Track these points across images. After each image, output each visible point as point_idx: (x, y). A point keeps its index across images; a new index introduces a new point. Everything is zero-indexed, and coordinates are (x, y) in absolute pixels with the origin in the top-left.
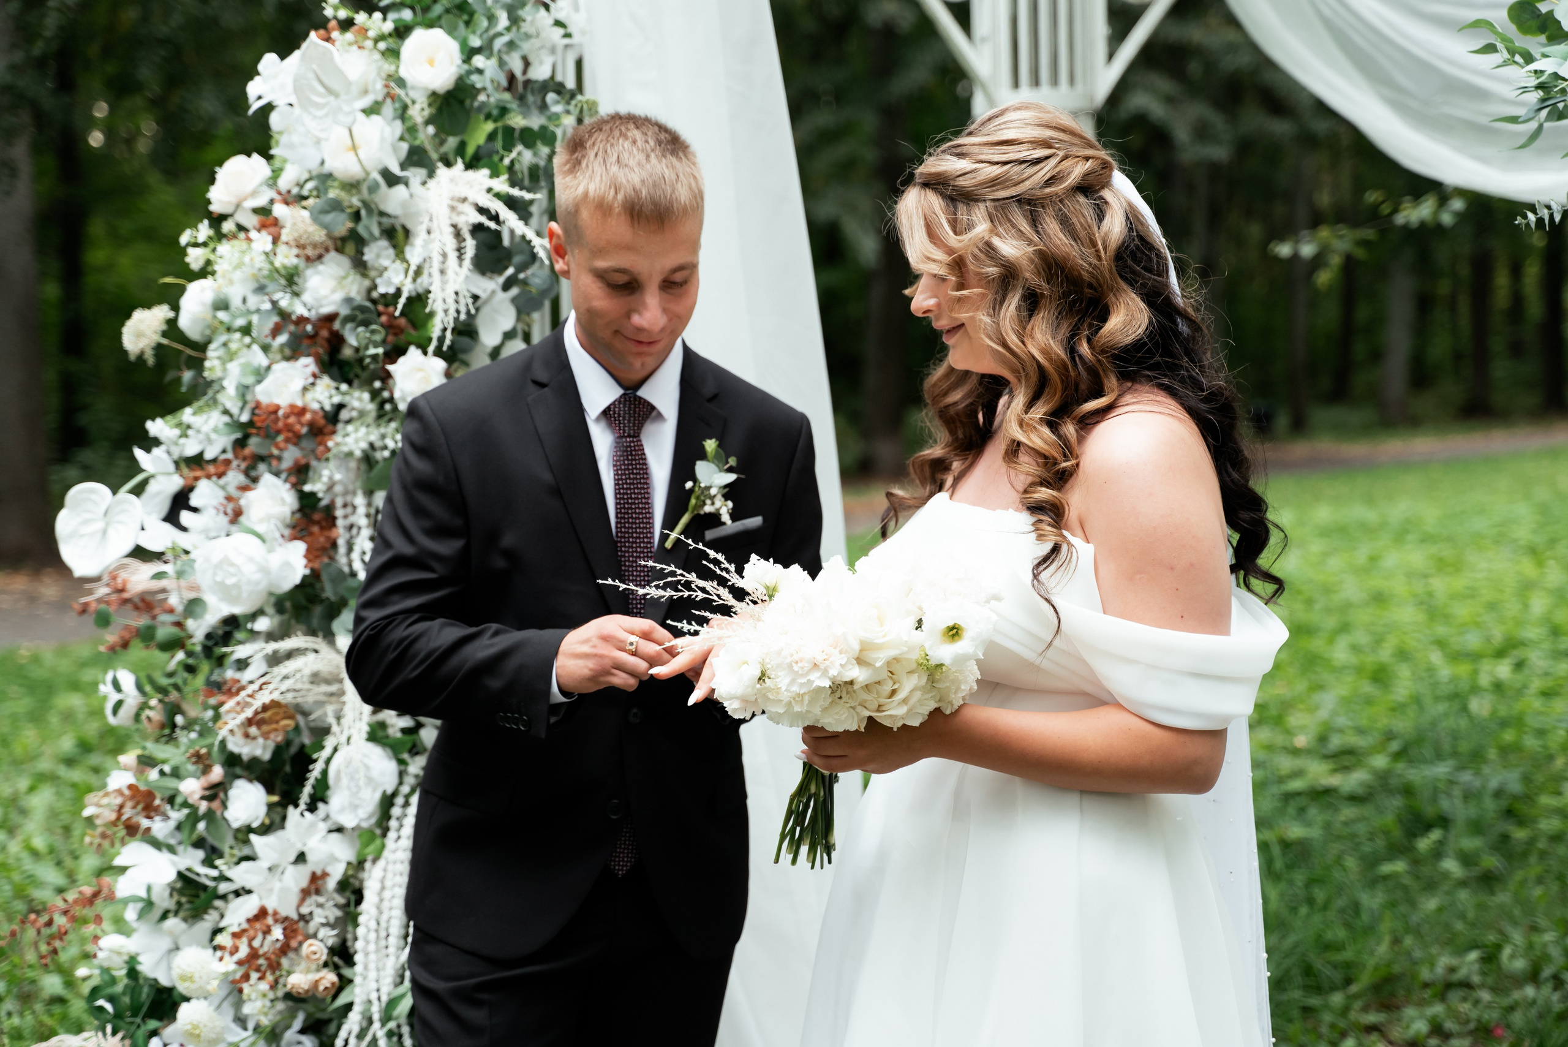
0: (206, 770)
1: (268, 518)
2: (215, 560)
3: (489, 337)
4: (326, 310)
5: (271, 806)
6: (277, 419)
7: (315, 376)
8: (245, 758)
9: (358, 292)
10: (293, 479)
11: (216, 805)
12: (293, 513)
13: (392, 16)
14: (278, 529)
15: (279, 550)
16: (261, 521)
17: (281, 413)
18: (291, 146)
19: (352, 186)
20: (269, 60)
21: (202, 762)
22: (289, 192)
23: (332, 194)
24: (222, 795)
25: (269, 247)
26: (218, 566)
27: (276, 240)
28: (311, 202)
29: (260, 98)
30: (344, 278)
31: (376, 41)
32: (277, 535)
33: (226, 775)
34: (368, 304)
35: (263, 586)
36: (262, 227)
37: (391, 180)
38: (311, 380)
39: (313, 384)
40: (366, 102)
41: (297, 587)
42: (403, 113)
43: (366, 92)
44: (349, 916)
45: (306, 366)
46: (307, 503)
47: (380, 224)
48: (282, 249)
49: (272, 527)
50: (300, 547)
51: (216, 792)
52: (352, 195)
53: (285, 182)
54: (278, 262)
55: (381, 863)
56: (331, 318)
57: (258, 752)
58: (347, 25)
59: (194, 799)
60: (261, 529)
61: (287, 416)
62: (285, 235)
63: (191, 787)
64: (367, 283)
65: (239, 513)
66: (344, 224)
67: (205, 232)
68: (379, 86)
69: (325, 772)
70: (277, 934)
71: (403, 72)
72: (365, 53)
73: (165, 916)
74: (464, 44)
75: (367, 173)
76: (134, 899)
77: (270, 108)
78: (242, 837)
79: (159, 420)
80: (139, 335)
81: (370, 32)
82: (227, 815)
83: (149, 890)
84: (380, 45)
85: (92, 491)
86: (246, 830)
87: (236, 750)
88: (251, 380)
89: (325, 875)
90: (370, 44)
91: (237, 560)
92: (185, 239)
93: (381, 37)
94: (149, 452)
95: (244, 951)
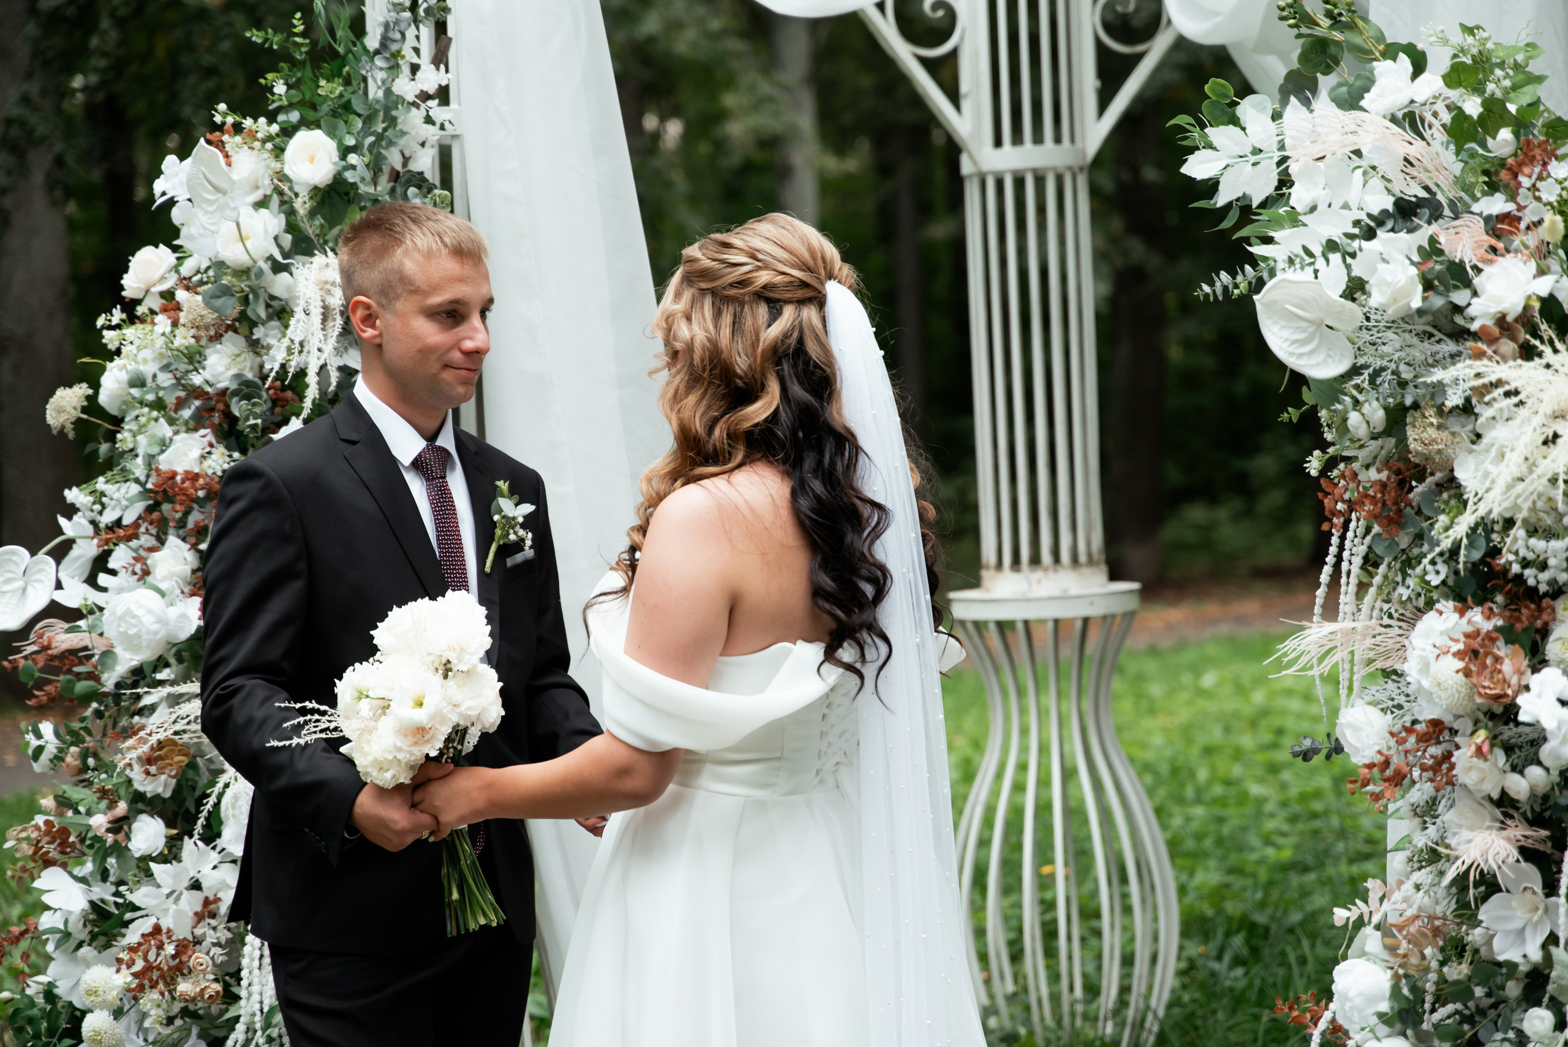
0: (112, 805)
1: (172, 575)
2: (120, 611)
4: (221, 385)
5: (169, 838)
6: (175, 484)
7: (211, 445)
8: (149, 795)
9: (251, 368)
10: (193, 540)
11: (121, 837)
12: (194, 572)
13: (281, 118)
14: (179, 587)
15: (179, 604)
16: (164, 579)
17: (178, 478)
18: (191, 238)
19: (243, 272)
20: (170, 162)
21: (108, 796)
22: (190, 278)
23: (225, 281)
24: (126, 828)
25: (168, 329)
26: (121, 618)
27: (175, 324)
28: (205, 287)
29: (163, 193)
30: (238, 355)
31: (264, 141)
32: (178, 592)
33: (130, 810)
34: (257, 380)
35: (162, 635)
36: (164, 310)
37: (276, 267)
38: (208, 449)
39: (209, 453)
40: (257, 196)
41: (193, 638)
42: (287, 206)
43: (257, 187)
45: (204, 436)
47: (268, 306)
48: (180, 332)
49: (174, 583)
51: (120, 825)
52: (243, 281)
53: (187, 268)
54: (178, 342)
56: (223, 392)
57: (160, 790)
58: (238, 128)
59: (101, 832)
60: (163, 586)
61: (183, 482)
62: (183, 317)
63: (99, 821)
64: (257, 360)
65: (146, 572)
66: (232, 308)
67: (117, 315)
68: (267, 182)
69: (217, 805)
70: (170, 949)
71: (287, 171)
72: (255, 152)
73: (80, 945)
74: (340, 144)
75: (255, 262)
76: (53, 931)
77: (171, 203)
78: (143, 866)
79: (74, 489)
80: (60, 411)
81: (260, 135)
82: (130, 845)
83: (66, 922)
84: (269, 146)
85: (13, 553)
86: (146, 859)
87: (141, 789)
88: (155, 450)
89: (217, 900)
90: (257, 144)
91: (138, 612)
92: (100, 321)
93: (269, 138)
94: (70, 518)
95: (139, 965)
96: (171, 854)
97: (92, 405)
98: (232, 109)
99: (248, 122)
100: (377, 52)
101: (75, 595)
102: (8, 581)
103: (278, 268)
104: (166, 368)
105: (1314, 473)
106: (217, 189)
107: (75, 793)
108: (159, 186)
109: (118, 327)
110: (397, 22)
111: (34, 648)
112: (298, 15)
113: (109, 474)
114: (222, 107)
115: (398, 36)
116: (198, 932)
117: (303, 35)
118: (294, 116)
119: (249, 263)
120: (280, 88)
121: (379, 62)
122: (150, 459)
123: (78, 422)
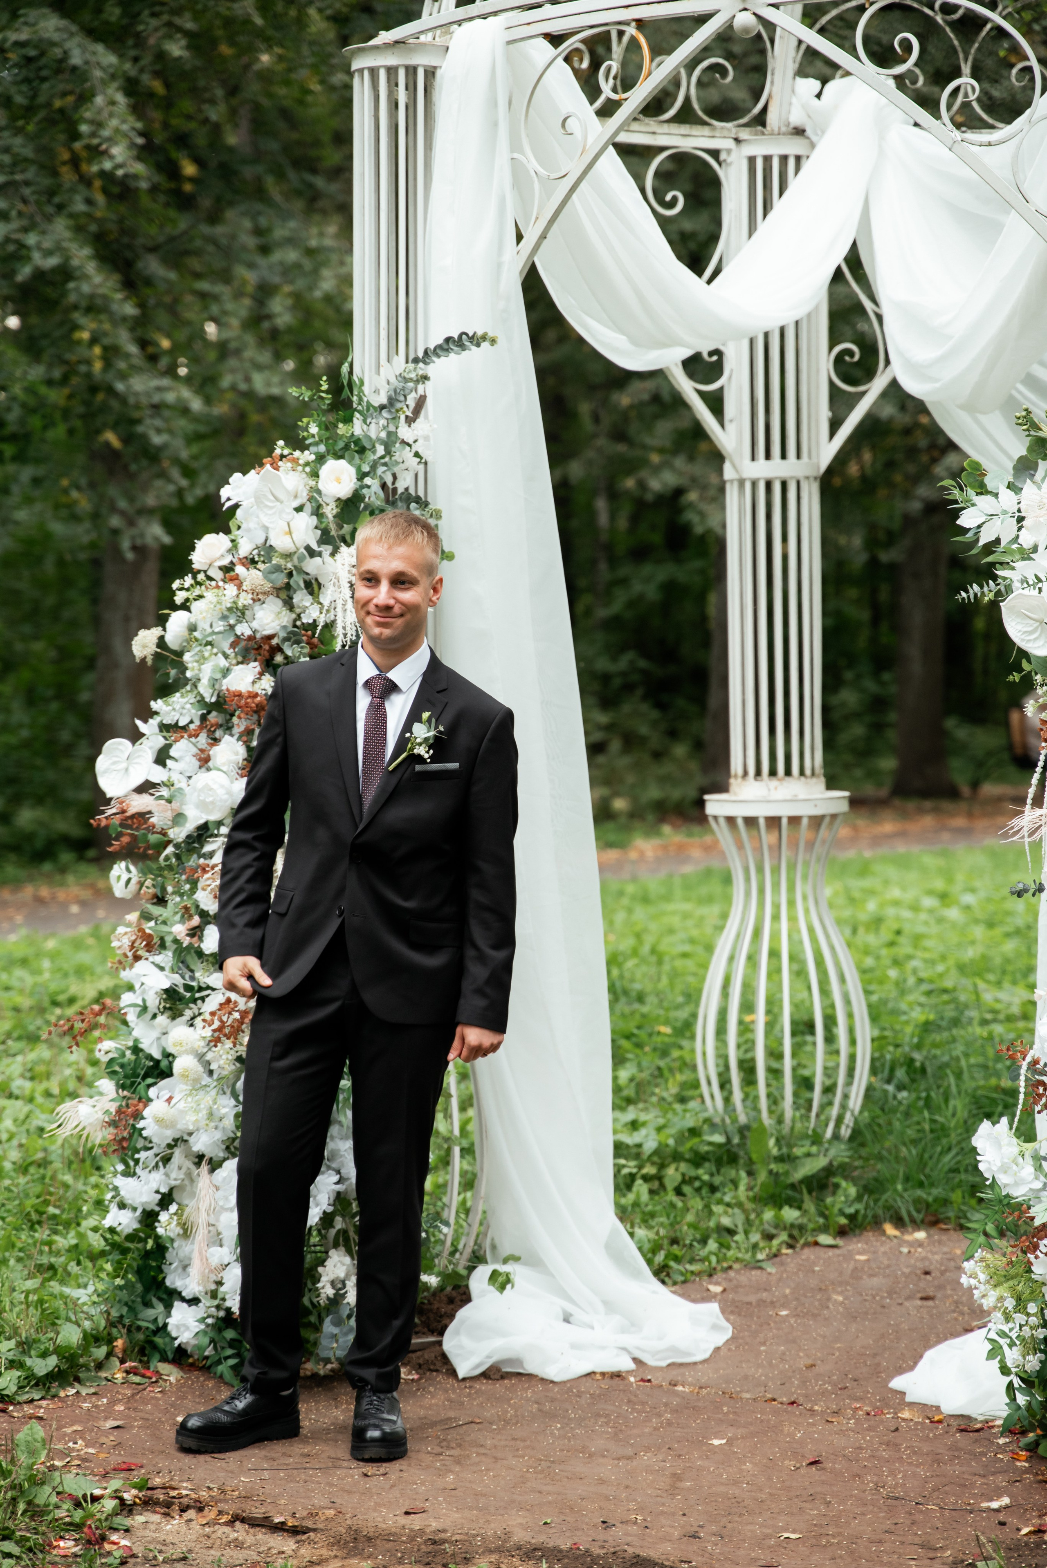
0: (191, 917)
1: (230, 762)
2: (198, 786)
4: (268, 632)
6: (241, 700)
7: (259, 673)
9: (289, 622)
10: (243, 739)
11: (195, 940)
13: (314, 451)
14: (232, 769)
15: (237, 782)
16: (224, 764)
17: (239, 696)
18: (248, 530)
19: (288, 556)
20: (236, 476)
21: (186, 914)
22: (245, 557)
23: (278, 561)
24: (199, 933)
25: (233, 593)
26: (201, 790)
27: (239, 589)
28: (261, 565)
29: (229, 499)
30: (281, 613)
31: (306, 466)
32: (231, 772)
33: (201, 922)
34: (295, 629)
35: (224, 802)
36: (228, 579)
37: (312, 553)
38: (258, 676)
39: (259, 679)
40: (296, 504)
42: (317, 512)
43: (296, 497)
45: (255, 667)
47: (304, 579)
48: (243, 594)
49: (230, 767)
51: (196, 932)
52: (288, 562)
53: (243, 551)
54: (239, 602)
56: (272, 637)
58: (288, 458)
59: (180, 936)
60: (224, 769)
61: (247, 698)
62: (245, 586)
63: (179, 930)
64: (294, 616)
65: (208, 759)
66: (281, 579)
67: (188, 581)
68: (305, 494)
70: (236, 1015)
71: (320, 486)
72: (297, 474)
73: (155, 1016)
74: (358, 469)
75: (298, 549)
76: (134, 1005)
77: (236, 506)
79: (159, 701)
80: (144, 646)
81: (301, 462)
82: (202, 946)
83: (144, 1000)
84: (308, 469)
85: (120, 744)
87: (206, 908)
90: (300, 468)
91: (215, 787)
92: (176, 585)
93: (307, 464)
94: (145, 721)
95: (217, 1024)
98: (287, 445)
99: (297, 453)
100: (382, 407)
101: (157, 774)
102: (115, 763)
104: (224, 618)
106: (277, 499)
107: (156, 910)
108: (225, 492)
109: (188, 590)
110: (403, 389)
111: (114, 811)
112: (325, 378)
113: (183, 690)
114: (281, 443)
115: (402, 398)
117: (327, 392)
118: (322, 448)
119: (293, 549)
120: (314, 429)
121: (385, 413)
122: (214, 682)
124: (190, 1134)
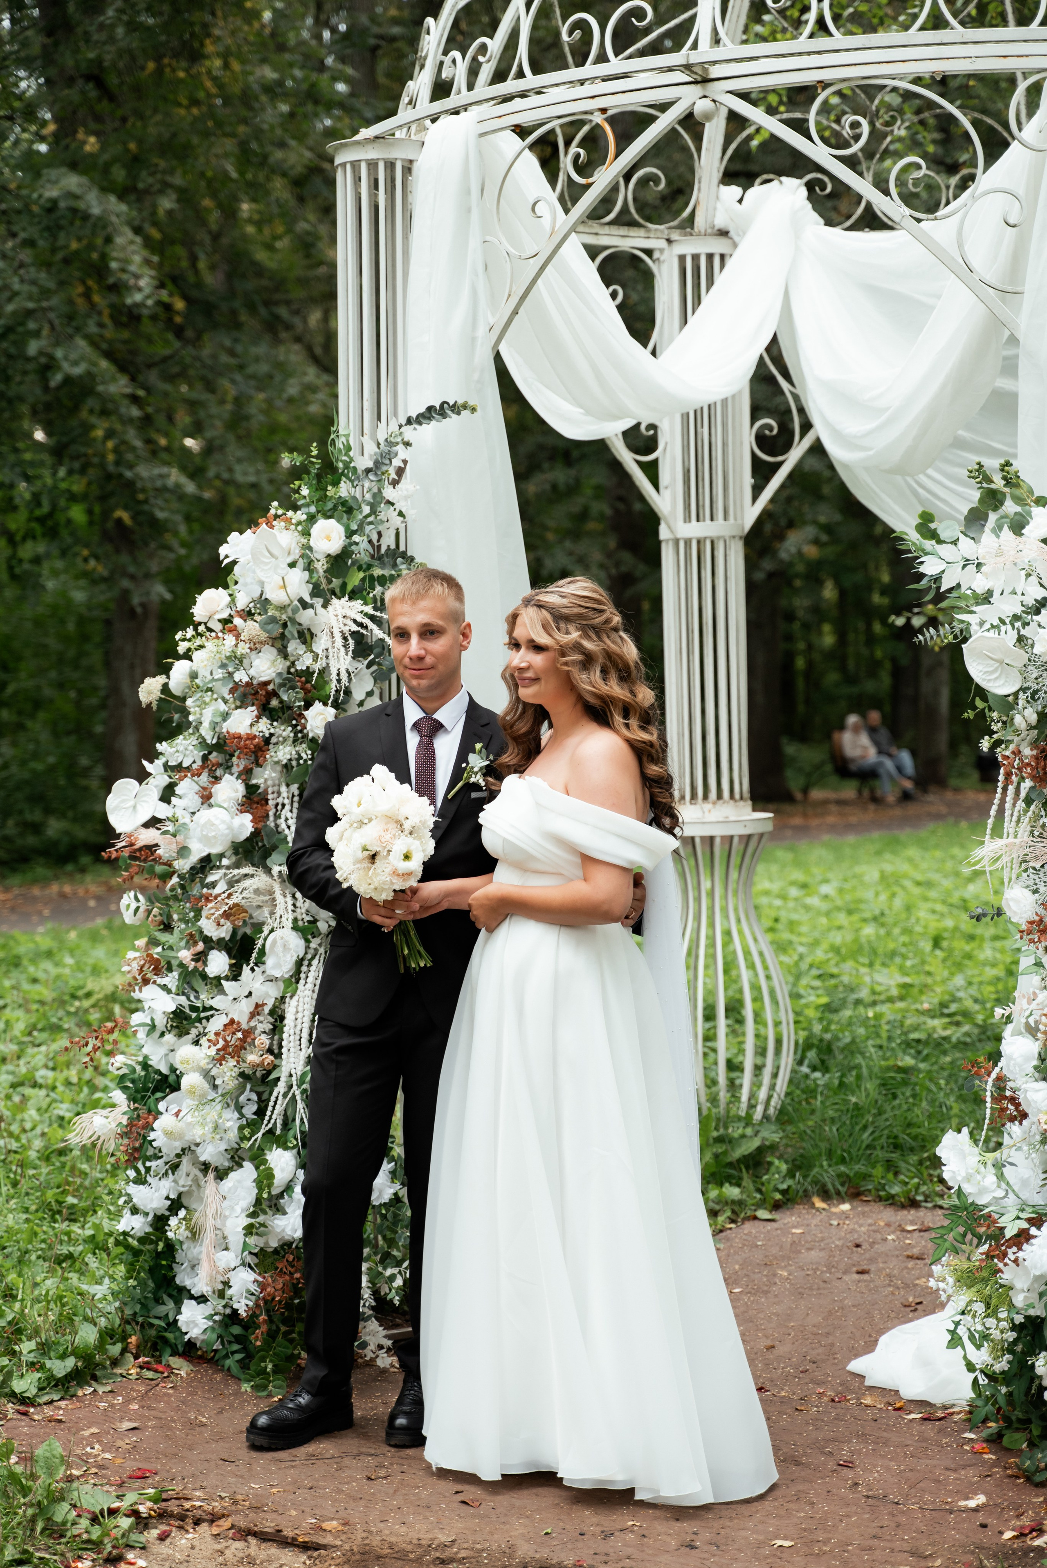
0: (195, 943)
1: (230, 799)
2: (202, 822)
3: (358, 694)
4: (264, 679)
5: (231, 966)
6: (240, 742)
7: (257, 717)
8: (215, 938)
9: (284, 669)
10: (243, 777)
11: (199, 964)
12: (244, 796)
13: (305, 511)
14: (236, 807)
15: (237, 817)
16: (224, 801)
17: (237, 738)
18: (243, 583)
19: (283, 608)
20: (234, 535)
21: (191, 940)
22: (242, 610)
23: (271, 612)
25: (232, 643)
26: (203, 826)
27: (237, 639)
28: (257, 617)
29: (227, 557)
30: (276, 660)
31: (296, 525)
32: (235, 809)
33: (205, 947)
34: (290, 676)
35: (230, 836)
36: (227, 630)
38: (256, 719)
39: (257, 722)
40: (290, 560)
41: (247, 839)
42: (309, 567)
43: (289, 553)
44: (277, 1028)
45: (252, 711)
46: (251, 790)
47: (298, 630)
48: (241, 644)
49: (232, 804)
50: (249, 817)
51: (201, 957)
52: (282, 613)
53: (241, 604)
54: (237, 651)
55: (296, 998)
56: (269, 682)
57: (223, 935)
58: (282, 518)
59: (187, 961)
60: (224, 805)
61: (242, 740)
62: (243, 636)
63: (185, 955)
64: (288, 664)
65: (210, 796)
66: (278, 630)
67: (190, 632)
68: (298, 551)
69: (264, 945)
70: (239, 1034)
71: (312, 543)
72: (290, 532)
73: (162, 1034)
74: (347, 528)
75: (292, 602)
76: (143, 1025)
77: (234, 563)
78: (216, 983)
79: (164, 743)
80: (150, 693)
81: (294, 521)
82: (206, 969)
83: (152, 1020)
84: (300, 528)
85: (128, 783)
86: (218, 978)
87: (212, 935)
88: (219, 719)
89: (264, 1005)
90: (293, 527)
91: (217, 822)
92: (178, 636)
93: (299, 523)
94: (151, 762)
95: (221, 1043)
96: (235, 974)
97: (165, 689)
98: (280, 506)
99: (290, 513)
100: (368, 471)
101: (162, 811)
102: (123, 801)
103: (305, 605)
104: (223, 666)
105: (985, 750)
106: (272, 556)
107: (164, 937)
108: (223, 550)
109: (189, 640)
110: (387, 453)
111: (123, 844)
112: (314, 444)
113: (186, 733)
114: (275, 504)
115: (387, 462)
116: (252, 1024)
117: (316, 457)
118: (313, 509)
119: (287, 602)
120: (305, 491)
121: (371, 476)
122: (214, 725)
123: (160, 700)
124: (197, 1145)
